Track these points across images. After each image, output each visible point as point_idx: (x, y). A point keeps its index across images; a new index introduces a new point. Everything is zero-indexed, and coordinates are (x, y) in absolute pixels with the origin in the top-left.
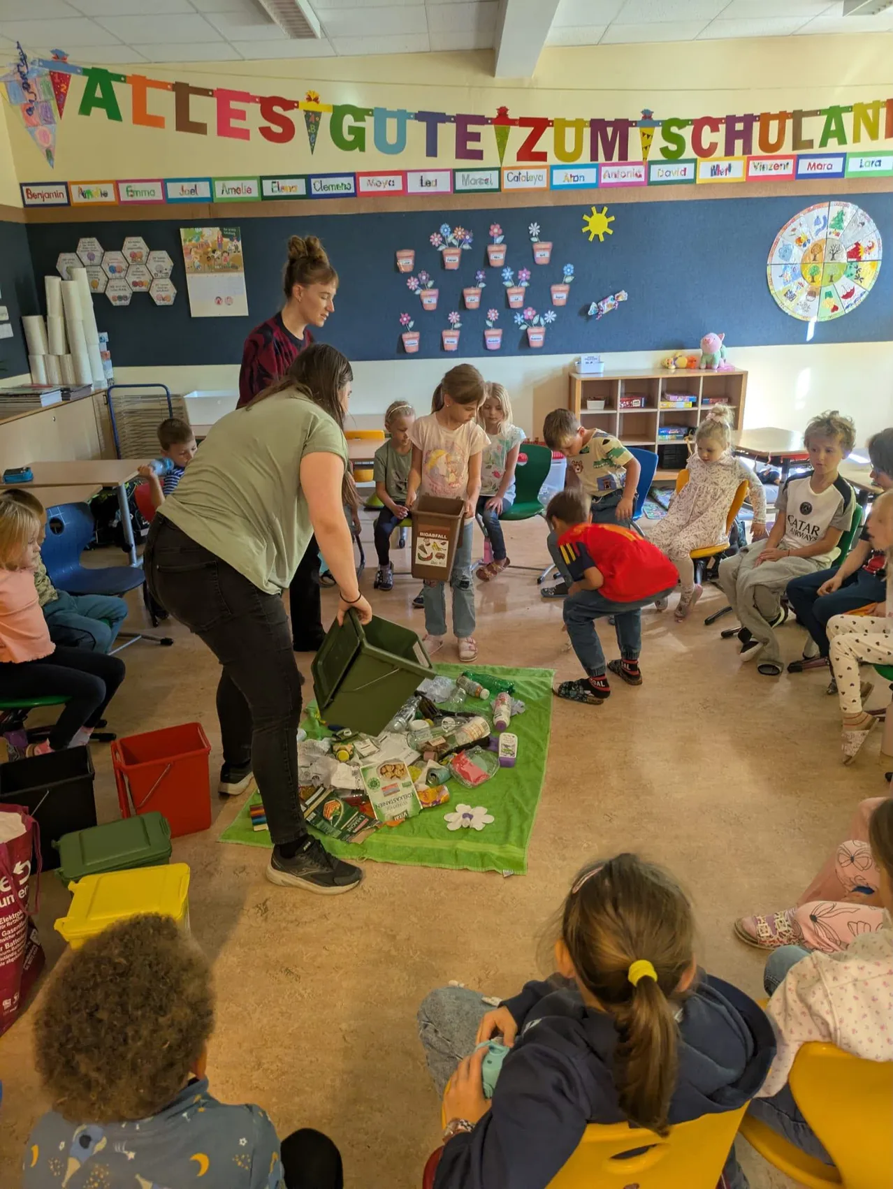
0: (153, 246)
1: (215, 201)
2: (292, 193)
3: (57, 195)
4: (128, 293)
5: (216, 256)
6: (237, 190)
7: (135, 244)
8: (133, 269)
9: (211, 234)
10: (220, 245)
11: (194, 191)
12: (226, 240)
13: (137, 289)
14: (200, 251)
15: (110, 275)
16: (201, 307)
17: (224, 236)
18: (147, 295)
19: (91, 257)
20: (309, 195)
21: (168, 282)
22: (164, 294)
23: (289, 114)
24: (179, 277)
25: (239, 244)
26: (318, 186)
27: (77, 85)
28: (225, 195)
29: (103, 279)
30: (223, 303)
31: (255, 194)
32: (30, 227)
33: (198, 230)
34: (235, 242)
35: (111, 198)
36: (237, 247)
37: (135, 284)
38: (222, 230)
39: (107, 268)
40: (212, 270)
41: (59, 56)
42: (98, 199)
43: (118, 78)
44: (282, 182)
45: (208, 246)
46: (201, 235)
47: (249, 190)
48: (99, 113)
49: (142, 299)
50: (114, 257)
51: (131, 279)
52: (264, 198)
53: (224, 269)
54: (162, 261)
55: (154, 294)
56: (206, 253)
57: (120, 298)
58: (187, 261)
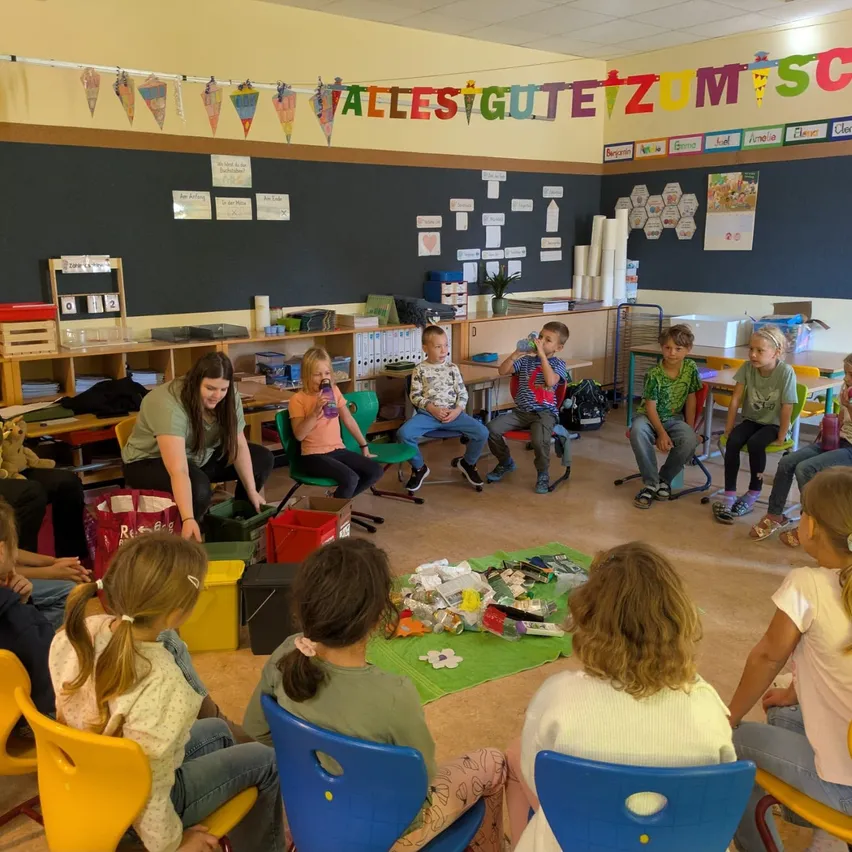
0: (685, 191)
1: (743, 149)
2: (813, 137)
3: (626, 152)
4: (659, 230)
5: (734, 197)
6: (762, 139)
7: (673, 189)
8: (667, 209)
9: (734, 178)
10: (739, 188)
11: (727, 141)
12: (744, 183)
13: (667, 226)
14: (722, 193)
15: (650, 214)
16: (713, 242)
17: (744, 179)
18: (673, 231)
19: (639, 200)
20: (829, 138)
21: (692, 220)
22: (686, 230)
23: (454, 99)
24: (700, 218)
25: (756, 186)
26: (839, 128)
27: (345, 94)
28: (752, 144)
29: (644, 217)
30: (732, 240)
31: (778, 140)
32: (604, 178)
33: (723, 175)
34: (753, 184)
35: (663, 152)
36: (753, 189)
37: (666, 222)
38: (743, 175)
39: (648, 208)
40: (729, 209)
41: (338, 81)
42: (653, 153)
43: (363, 89)
44: (805, 128)
45: (729, 188)
46: (725, 178)
47: (774, 138)
48: (351, 112)
49: (669, 234)
50: (656, 198)
51: (665, 217)
52: (785, 144)
53: (739, 208)
54: (691, 202)
55: (678, 230)
56: (726, 195)
57: (653, 233)
58: (709, 201)
